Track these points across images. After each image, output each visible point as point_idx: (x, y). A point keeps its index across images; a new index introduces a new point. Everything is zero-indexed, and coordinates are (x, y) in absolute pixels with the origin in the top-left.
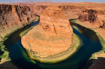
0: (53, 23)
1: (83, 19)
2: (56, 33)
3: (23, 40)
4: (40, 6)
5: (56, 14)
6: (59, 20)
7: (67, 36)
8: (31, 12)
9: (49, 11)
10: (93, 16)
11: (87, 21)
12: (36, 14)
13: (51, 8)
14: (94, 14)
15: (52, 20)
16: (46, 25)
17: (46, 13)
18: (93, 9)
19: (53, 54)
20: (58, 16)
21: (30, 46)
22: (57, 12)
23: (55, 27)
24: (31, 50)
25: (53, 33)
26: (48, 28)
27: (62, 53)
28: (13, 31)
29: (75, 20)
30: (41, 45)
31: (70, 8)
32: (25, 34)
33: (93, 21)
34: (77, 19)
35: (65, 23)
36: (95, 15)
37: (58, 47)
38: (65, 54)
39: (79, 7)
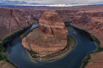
0: (51, 26)
1: (77, 21)
2: (54, 35)
3: (23, 42)
4: (39, 10)
5: (53, 18)
6: (56, 24)
7: (63, 37)
8: (30, 16)
9: (47, 15)
10: (86, 19)
11: (81, 23)
12: (35, 18)
13: (49, 13)
14: (87, 16)
15: (50, 23)
16: (44, 28)
17: (44, 17)
18: (87, 12)
19: (51, 53)
20: (54, 20)
21: (30, 47)
22: (54, 16)
23: (53, 29)
24: (31, 51)
25: (51, 34)
26: (46, 30)
27: (59, 52)
28: (14, 33)
29: (70, 23)
30: (40, 45)
31: (65, 12)
32: (25, 36)
33: (87, 23)
34: (71, 22)
35: (61, 26)
36: (89, 17)
37: (56, 47)
38: (61, 53)
39: (73, 11)
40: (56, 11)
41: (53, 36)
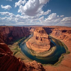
3: (27, 44)
10: (59, 33)
16: (37, 37)
19: (42, 52)
24: (31, 49)
38: (48, 53)
39: (52, 28)
40: (43, 28)
41: (42, 42)
